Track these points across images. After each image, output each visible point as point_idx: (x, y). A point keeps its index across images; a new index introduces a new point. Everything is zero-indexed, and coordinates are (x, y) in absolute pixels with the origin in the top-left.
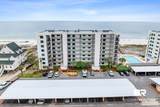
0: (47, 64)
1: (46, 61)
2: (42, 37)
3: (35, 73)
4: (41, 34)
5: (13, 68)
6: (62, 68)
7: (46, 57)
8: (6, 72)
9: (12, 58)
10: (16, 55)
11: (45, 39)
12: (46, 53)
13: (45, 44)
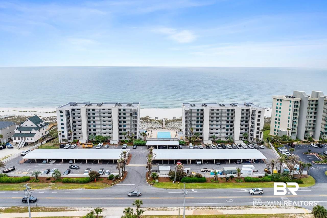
0: (66, 137)
1: (66, 134)
2: (61, 112)
3: (54, 145)
4: (61, 109)
5: (34, 141)
6: (81, 142)
7: (65, 130)
8: (27, 144)
9: (33, 131)
10: (37, 128)
11: (64, 114)
12: (65, 126)
13: (64, 118)
